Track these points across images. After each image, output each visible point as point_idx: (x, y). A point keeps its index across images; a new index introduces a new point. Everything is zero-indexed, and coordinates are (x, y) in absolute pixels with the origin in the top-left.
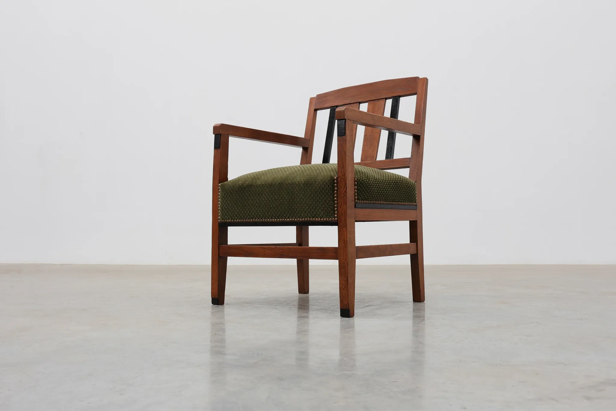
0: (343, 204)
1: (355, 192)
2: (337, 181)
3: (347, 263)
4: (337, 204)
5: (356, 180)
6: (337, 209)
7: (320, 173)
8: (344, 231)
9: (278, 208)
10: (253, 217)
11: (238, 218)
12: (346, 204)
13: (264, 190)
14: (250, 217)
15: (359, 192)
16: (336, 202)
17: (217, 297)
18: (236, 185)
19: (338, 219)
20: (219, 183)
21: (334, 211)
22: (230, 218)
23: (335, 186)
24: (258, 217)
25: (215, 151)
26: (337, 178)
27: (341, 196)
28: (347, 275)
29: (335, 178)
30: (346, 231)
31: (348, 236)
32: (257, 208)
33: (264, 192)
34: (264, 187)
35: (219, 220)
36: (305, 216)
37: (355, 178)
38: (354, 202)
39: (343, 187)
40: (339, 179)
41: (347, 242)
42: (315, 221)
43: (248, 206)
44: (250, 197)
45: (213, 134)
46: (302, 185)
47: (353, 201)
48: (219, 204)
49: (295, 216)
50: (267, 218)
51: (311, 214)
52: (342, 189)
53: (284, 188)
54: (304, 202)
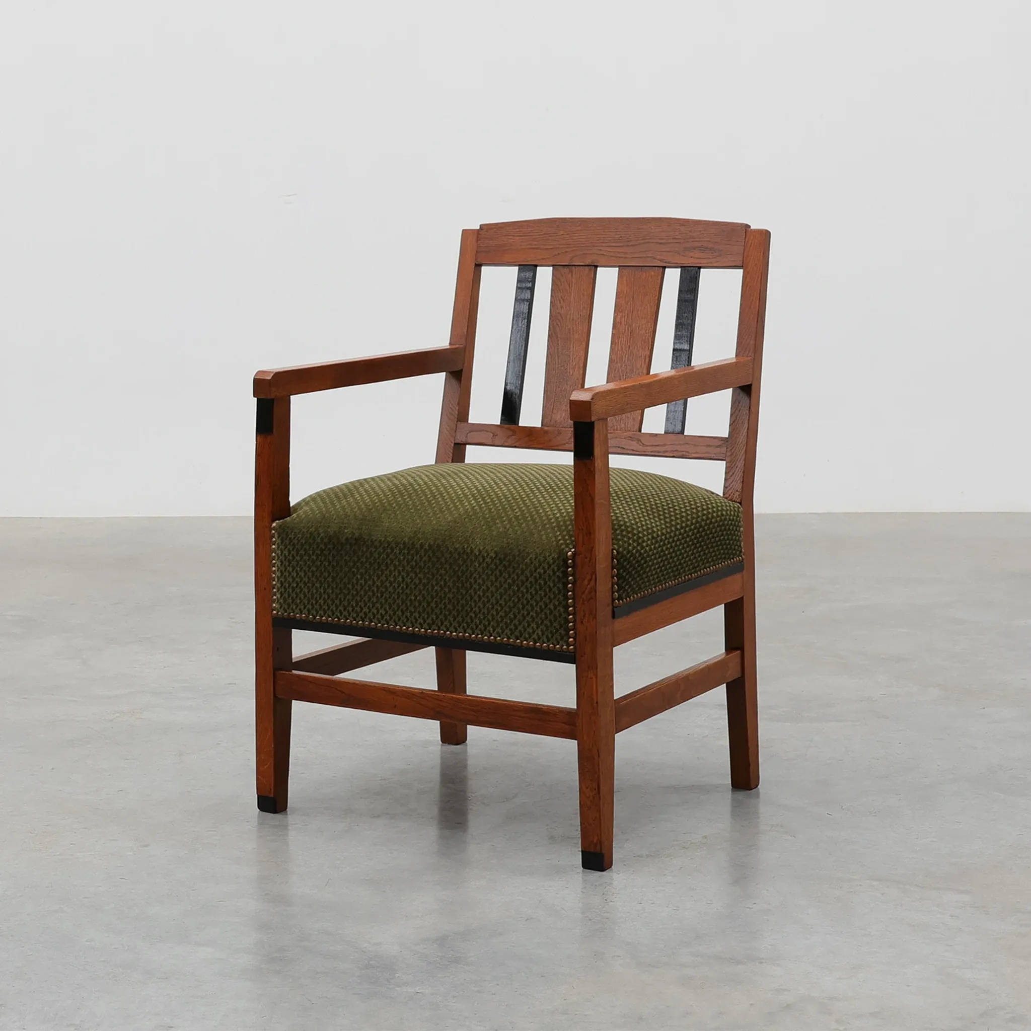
0: (587, 615)
1: (612, 582)
2: (573, 561)
3: (598, 751)
4: (574, 614)
5: (614, 556)
6: (574, 625)
7: (532, 534)
8: (591, 678)
9: (429, 604)
10: (365, 617)
11: (326, 615)
12: (595, 617)
13: (392, 556)
14: (357, 616)
15: (620, 582)
16: (571, 609)
17: (272, 796)
18: (319, 534)
19: (575, 648)
20: (273, 521)
21: (567, 630)
22: (305, 611)
23: (569, 573)
24: (378, 619)
25: (258, 438)
26: (574, 554)
27: (584, 596)
28: (599, 776)
29: (570, 553)
30: (594, 679)
31: (600, 690)
32: (375, 597)
33: (392, 561)
34: (392, 549)
35: (275, 612)
36: (498, 633)
37: (612, 550)
38: (611, 607)
39: (589, 577)
40: (579, 560)
41: (597, 703)
42: (522, 646)
43: (353, 589)
44: (358, 569)
45: (254, 396)
46: (488, 560)
47: (608, 606)
48: (274, 572)
49: (472, 629)
50: (400, 623)
51: (511, 630)
52: (586, 582)
53: (443, 560)
54: (493, 600)
